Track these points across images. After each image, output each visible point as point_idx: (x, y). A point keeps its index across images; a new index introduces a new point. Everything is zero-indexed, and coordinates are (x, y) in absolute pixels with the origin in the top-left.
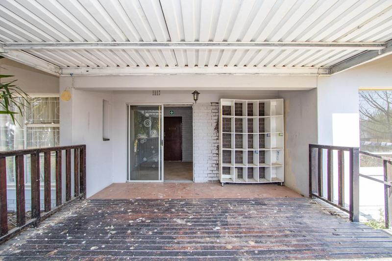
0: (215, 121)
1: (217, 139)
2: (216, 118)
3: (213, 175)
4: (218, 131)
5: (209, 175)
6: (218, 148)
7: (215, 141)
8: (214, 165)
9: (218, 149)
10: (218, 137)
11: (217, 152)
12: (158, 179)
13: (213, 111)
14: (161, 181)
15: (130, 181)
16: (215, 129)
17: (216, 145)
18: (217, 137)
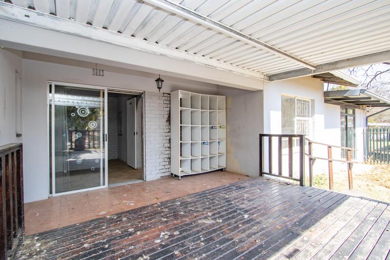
0: (167, 113)
1: (169, 132)
2: (168, 109)
3: (165, 170)
4: (170, 123)
5: (162, 171)
6: (170, 141)
7: (167, 134)
8: (166, 160)
9: (170, 143)
10: (170, 129)
11: (168, 145)
12: (99, 185)
13: (165, 102)
14: (104, 187)
15: (54, 195)
16: (167, 121)
17: (168, 138)
18: (168, 130)
